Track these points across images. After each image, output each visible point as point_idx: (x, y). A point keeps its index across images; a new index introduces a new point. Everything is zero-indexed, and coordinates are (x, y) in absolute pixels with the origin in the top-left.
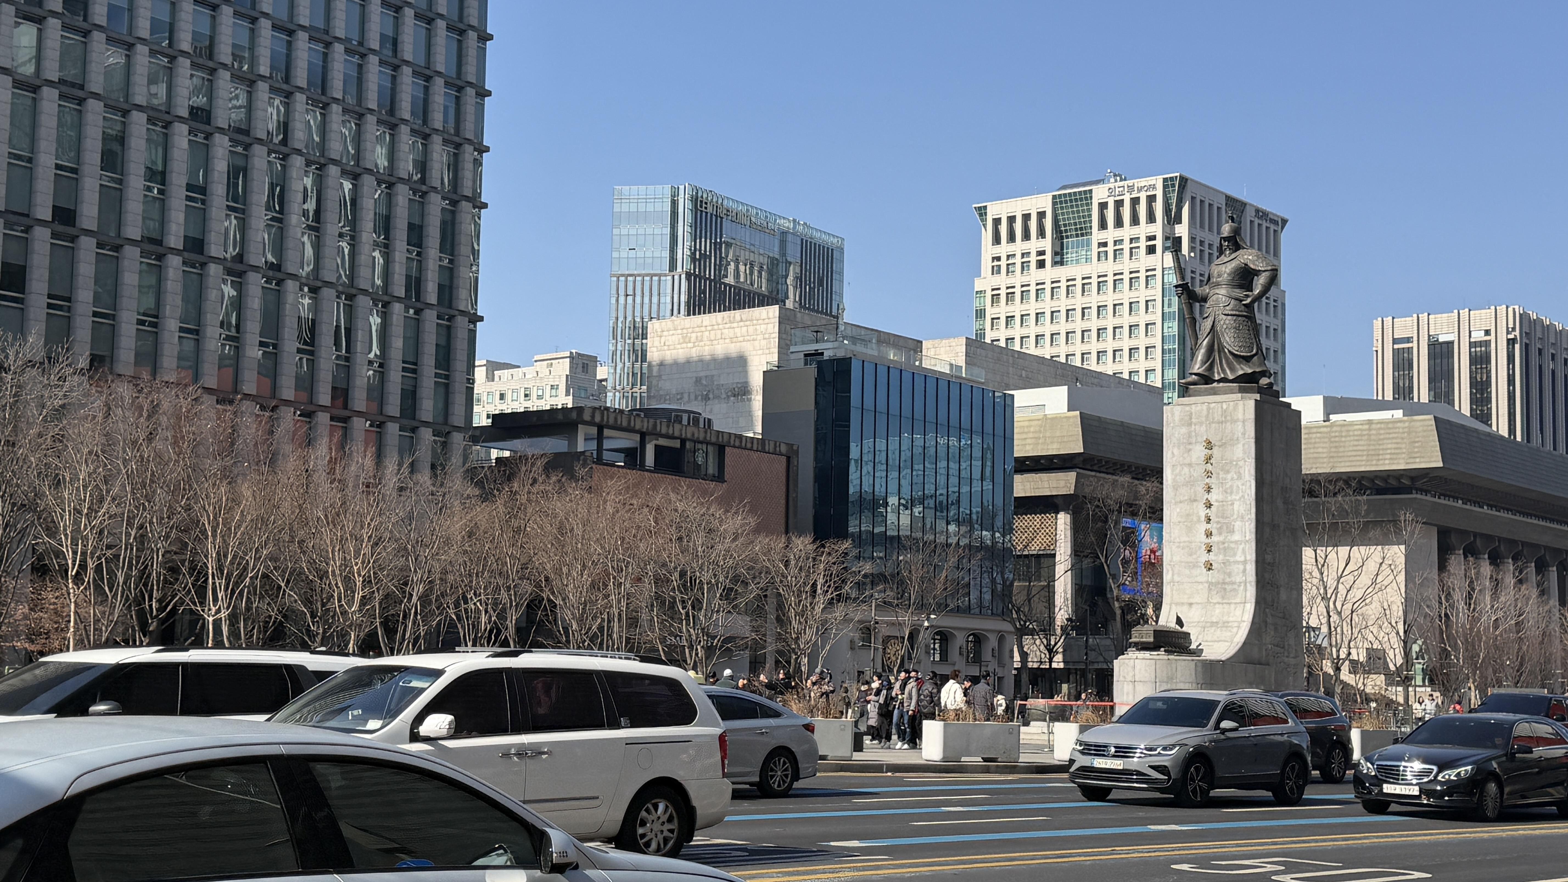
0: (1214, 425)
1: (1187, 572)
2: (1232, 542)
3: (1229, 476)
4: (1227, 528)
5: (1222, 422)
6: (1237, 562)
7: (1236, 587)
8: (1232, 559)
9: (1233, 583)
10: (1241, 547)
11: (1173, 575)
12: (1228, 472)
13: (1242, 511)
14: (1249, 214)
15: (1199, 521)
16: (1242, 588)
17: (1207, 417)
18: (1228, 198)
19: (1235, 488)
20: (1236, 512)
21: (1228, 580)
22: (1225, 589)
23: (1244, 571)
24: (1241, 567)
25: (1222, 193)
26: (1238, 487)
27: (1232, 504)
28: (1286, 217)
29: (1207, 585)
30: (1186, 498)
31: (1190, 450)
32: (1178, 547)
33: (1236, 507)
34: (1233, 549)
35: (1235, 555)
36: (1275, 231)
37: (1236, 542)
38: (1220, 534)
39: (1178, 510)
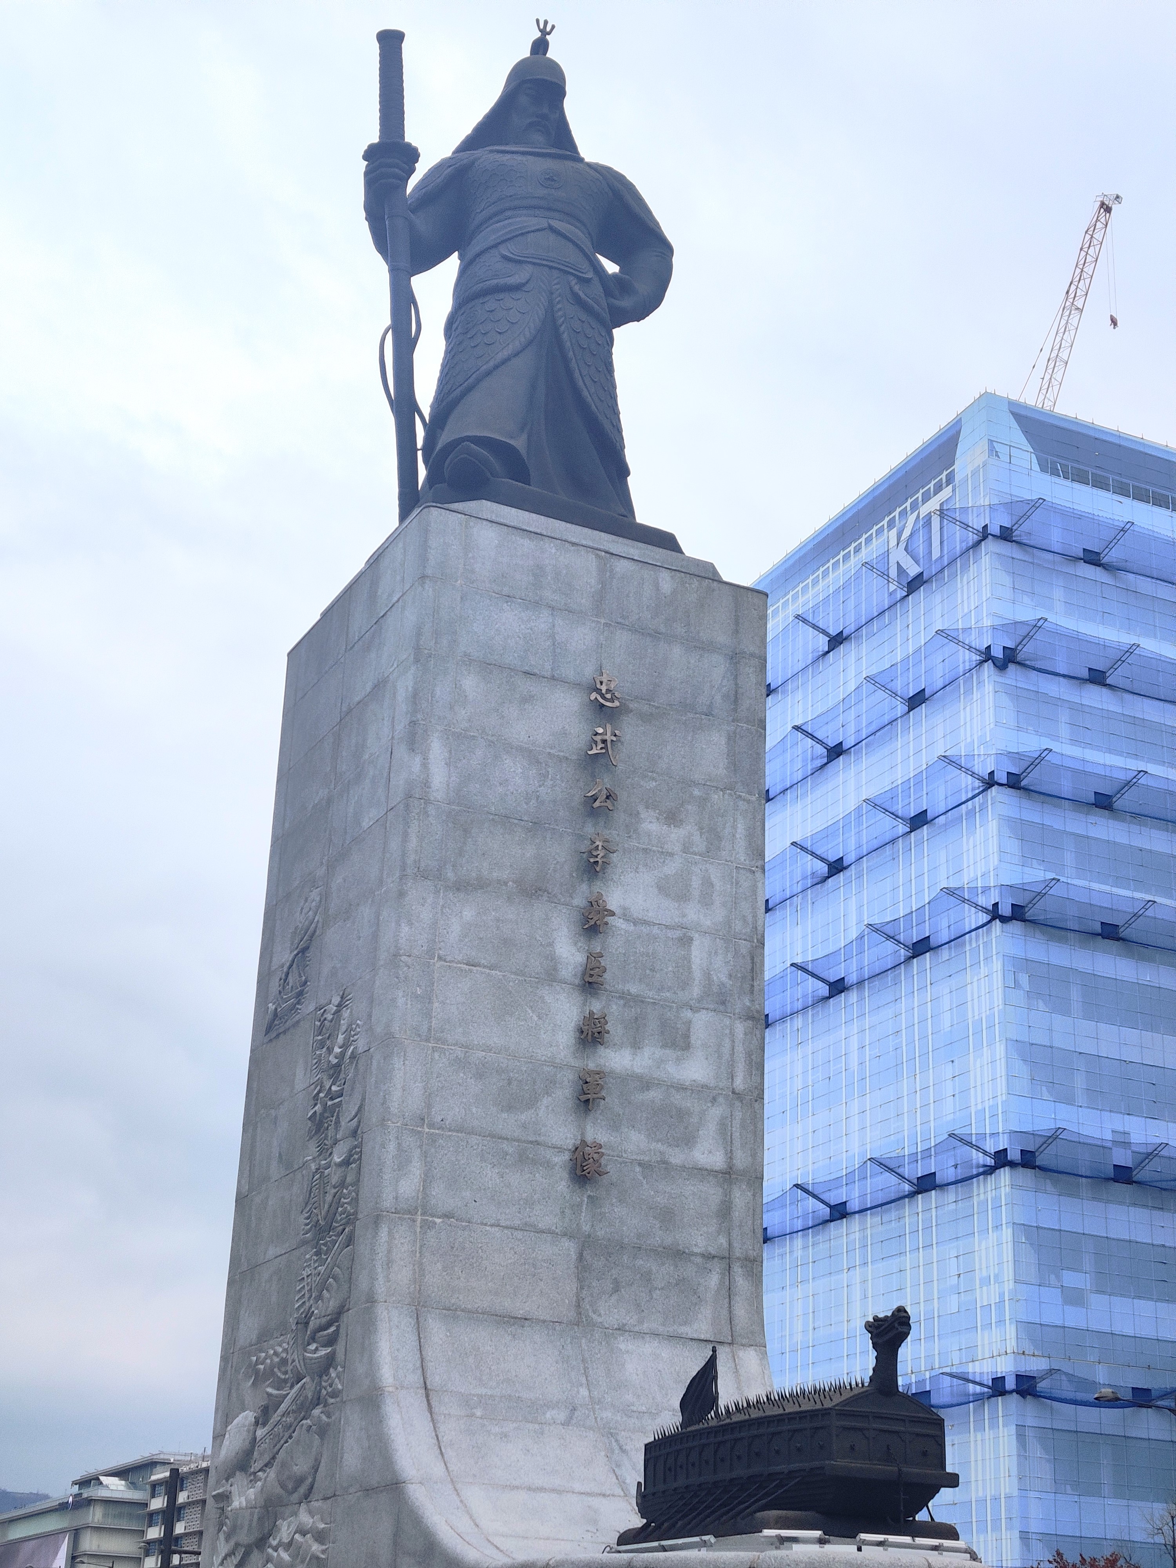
0: (622, 638)
1: (490, 1176)
2: (681, 1088)
3: (676, 836)
4: (664, 1025)
5: (656, 635)
6: (701, 1173)
7: (689, 1271)
8: (677, 1157)
9: (679, 1255)
10: (716, 1112)
11: (427, 1179)
12: (672, 818)
13: (721, 976)
15: (551, 976)
16: (714, 1280)
17: (600, 598)
19: (696, 882)
20: (697, 974)
21: (659, 1237)
22: (647, 1277)
23: (725, 1211)
24: (713, 1193)
26: (707, 883)
27: (686, 941)
29: (570, 1247)
30: (505, 875)
31: (527, 699)
32: (461, 1064)
33: (698, 953)
34: (681, 1114)
35: (688, 1140)
37: (699, 1090)
38: (636, 1045)
39: (468, 914)
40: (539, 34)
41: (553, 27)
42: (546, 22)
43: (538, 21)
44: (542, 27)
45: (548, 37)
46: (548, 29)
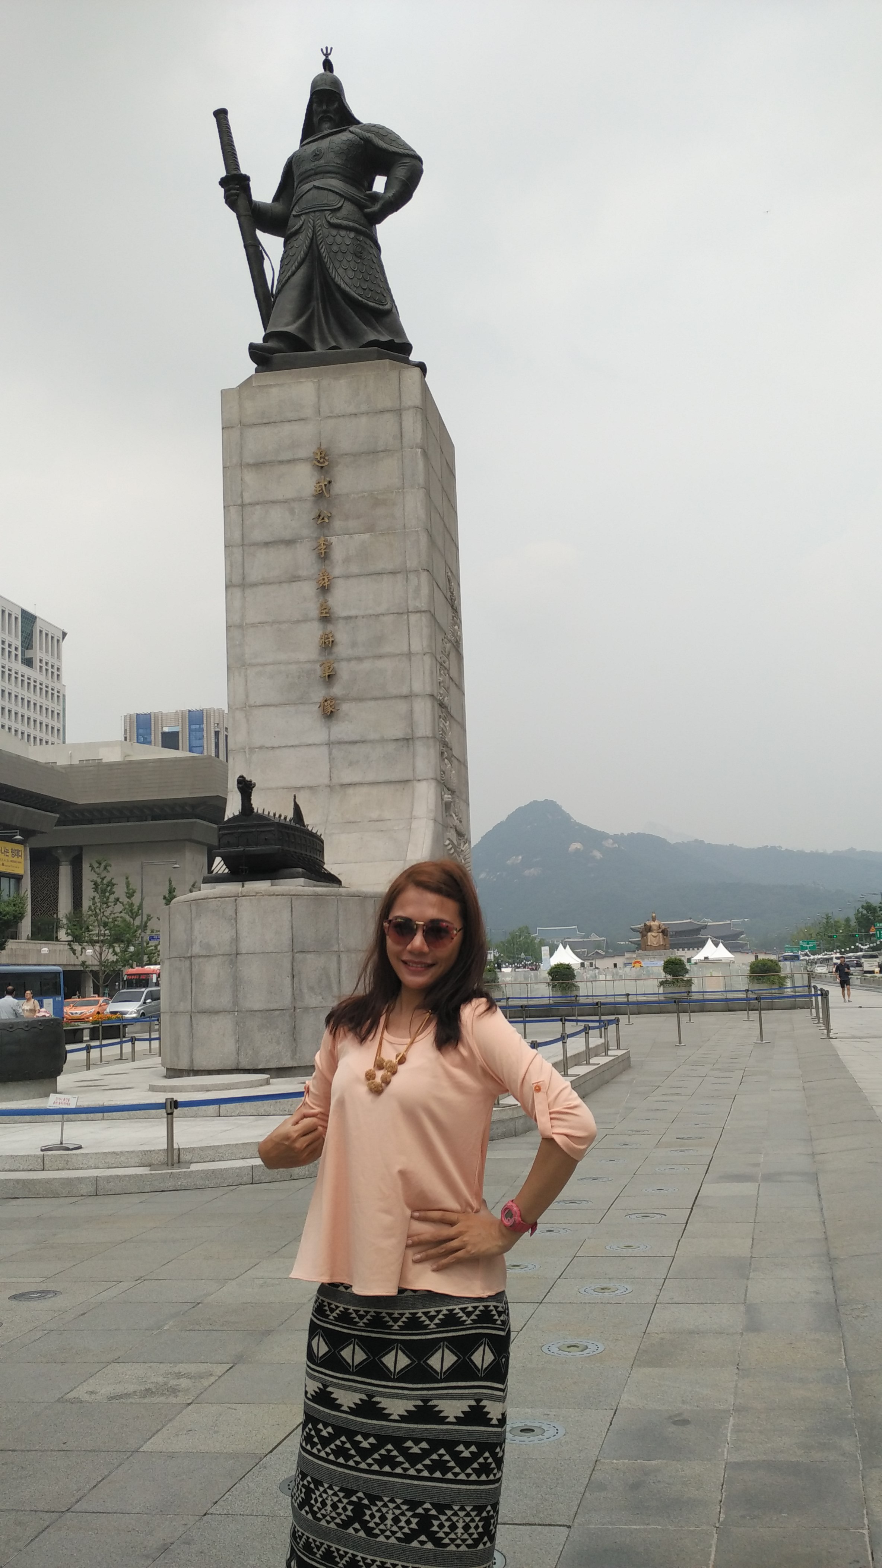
0: (332, 422)
1: (281, 724)
5: (351, 416)
6: (394, 699)
7: (390, 749)
9: (385, 742)
10: (401, 666)
11: (249, 732)
12: (367, 515)
13: (400, 593)
14: (38, 625)
15: (303, 619)
17: (317, 406)
18: (24, 612)
21: (373, 734)
22: (367, 756)
23: (409, 715)
24: (402, 708)
25: (19, 607)
26: (389, 545)
27: (379, 580)
28: (66, 631)
29: (325, 750)
30: (277, 574)
31: (281, 476)
32: (260, 673)
33: (386, 585)
34: (381, 672)
36: (58, 641)
37: (391, 657)
38: (354, 642)
39: (259, 598)
40: (324, 57)
41: (331, 49)
42: (327, 48)
43: (322, 50)
44: (325, 52)
45: (330, 57)
46: (329, 52)
